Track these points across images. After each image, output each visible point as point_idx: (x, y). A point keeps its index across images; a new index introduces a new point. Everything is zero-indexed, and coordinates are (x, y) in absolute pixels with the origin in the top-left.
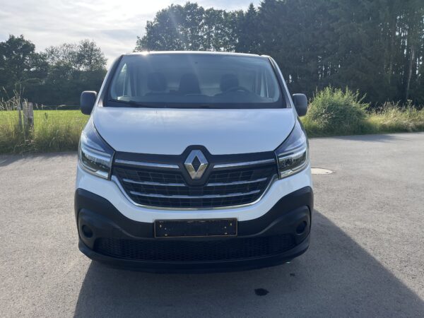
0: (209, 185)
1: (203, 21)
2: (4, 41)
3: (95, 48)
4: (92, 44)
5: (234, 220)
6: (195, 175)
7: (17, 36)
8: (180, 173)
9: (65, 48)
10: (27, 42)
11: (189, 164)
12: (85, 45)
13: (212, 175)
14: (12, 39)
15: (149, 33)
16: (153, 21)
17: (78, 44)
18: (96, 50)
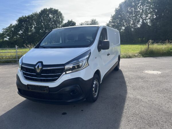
0: (42, 74)
1: (140, 4)
2: (66, 22)
3: (96, 21)
4: (95, 20)
5: (48, 87)
6: (38, 71)
7: (70, 20)
8: (34, 70)
9: (86, 23)
10: (73, 22)
11: (36, 67)
12: (93, 21)
13: (42, 71)
14: (69, 21)
15: (116, 13)
16: (118, 7)
17: (90, 21)
18: (96, 22)
